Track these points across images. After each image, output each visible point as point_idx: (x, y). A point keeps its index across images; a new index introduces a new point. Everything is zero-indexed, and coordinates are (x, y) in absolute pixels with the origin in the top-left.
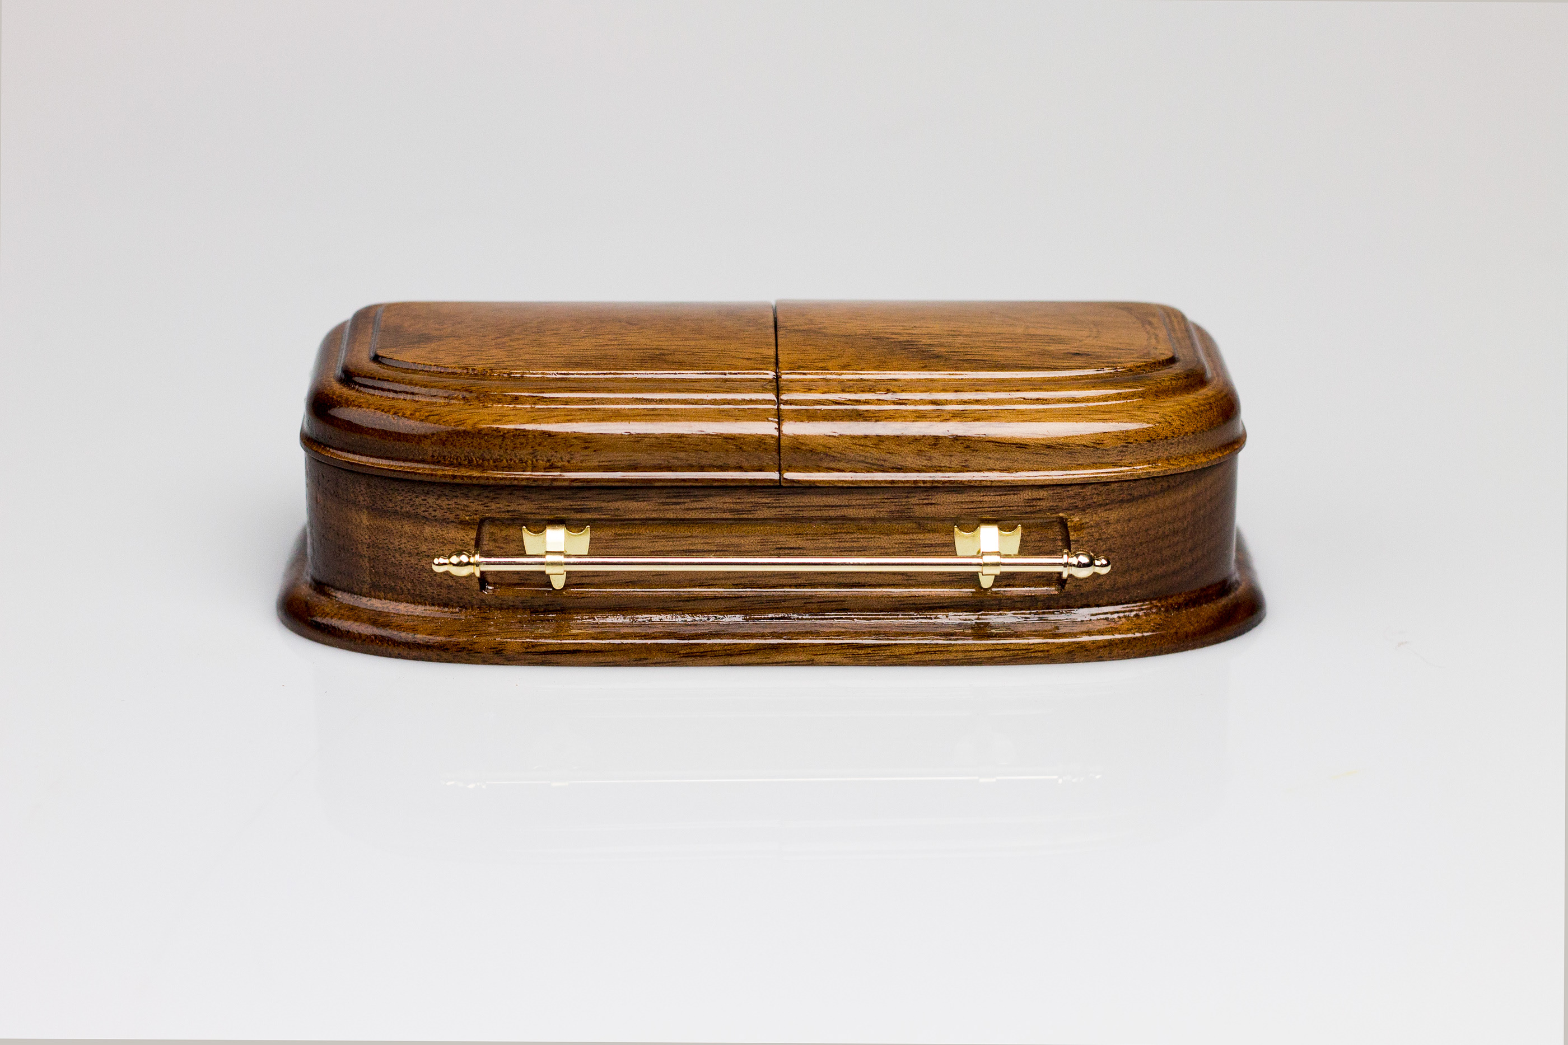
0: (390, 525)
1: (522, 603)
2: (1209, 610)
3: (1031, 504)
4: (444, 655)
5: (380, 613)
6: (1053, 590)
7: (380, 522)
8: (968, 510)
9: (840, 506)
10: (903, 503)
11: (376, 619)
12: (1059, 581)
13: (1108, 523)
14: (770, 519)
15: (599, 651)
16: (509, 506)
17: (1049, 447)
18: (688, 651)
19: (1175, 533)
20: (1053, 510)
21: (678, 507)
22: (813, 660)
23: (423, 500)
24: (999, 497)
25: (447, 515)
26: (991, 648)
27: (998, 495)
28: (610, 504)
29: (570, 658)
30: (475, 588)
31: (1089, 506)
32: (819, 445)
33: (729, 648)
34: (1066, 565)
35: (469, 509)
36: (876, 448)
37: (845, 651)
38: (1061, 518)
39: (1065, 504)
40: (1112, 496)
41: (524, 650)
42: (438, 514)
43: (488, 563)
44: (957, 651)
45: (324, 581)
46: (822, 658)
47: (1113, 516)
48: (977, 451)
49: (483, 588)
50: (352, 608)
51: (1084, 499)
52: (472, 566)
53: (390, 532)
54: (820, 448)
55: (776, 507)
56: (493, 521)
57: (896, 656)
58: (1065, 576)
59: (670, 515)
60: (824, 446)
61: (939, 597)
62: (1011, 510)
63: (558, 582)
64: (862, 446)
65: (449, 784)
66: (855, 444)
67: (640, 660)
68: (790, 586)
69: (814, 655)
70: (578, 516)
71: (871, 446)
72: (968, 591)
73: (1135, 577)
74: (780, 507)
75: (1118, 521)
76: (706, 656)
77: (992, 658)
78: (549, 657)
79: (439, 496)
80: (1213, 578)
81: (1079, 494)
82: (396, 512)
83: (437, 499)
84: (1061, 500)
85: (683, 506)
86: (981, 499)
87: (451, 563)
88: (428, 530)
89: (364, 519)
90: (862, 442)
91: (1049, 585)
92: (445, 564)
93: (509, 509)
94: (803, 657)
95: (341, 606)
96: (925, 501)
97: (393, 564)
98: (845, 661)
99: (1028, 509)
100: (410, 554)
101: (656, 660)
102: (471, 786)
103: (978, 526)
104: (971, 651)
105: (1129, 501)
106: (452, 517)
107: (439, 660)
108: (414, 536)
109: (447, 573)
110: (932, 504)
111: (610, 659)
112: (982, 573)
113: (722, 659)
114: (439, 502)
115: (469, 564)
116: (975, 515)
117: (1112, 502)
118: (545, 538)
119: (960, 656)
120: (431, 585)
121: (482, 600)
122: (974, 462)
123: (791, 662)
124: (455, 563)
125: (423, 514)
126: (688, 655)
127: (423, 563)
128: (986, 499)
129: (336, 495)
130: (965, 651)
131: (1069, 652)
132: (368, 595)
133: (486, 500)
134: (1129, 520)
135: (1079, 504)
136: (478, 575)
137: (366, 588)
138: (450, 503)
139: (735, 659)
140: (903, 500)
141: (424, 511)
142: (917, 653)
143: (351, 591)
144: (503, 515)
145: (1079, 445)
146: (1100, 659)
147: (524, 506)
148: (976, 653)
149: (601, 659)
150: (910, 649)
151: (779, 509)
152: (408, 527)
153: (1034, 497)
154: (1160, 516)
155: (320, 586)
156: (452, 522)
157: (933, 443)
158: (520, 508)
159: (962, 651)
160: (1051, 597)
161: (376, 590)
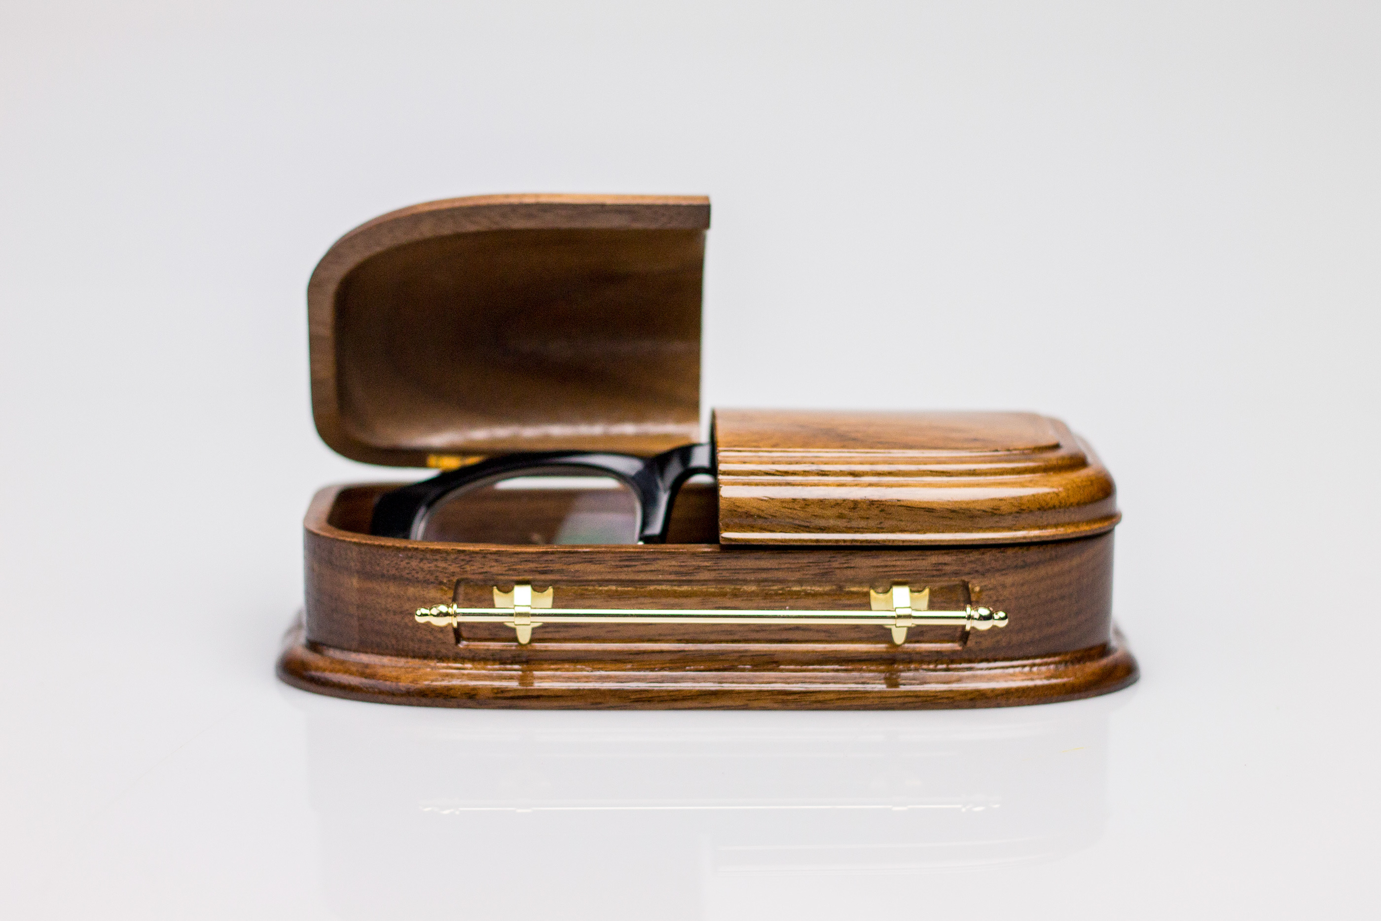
0: (378, 587)
1: (493, 655)
2: (1093, 667)
3: (938, 568)
4: (424, 700)
5: (367, 666)
6: (956, 646)
7: (369, 585)
8: (883, 574)
9: (771, 569)
10: (826, 567)
11: (364, 671)
12: (963, 635)
13: (1004, 586)
14: (710, 581)
15: (558, 697)
16: (482, 568)
17: (953, 511)
18: (638, 696)
19: (1062, 598)
20: (956, 573)
21: (630, 569)
22: (747, 705)
23: (407, 563)
24: (909, 562)
25: (428, 576)
26: (902, 694)
27: (908, 560)
28: (571, 566)
29: (535, 703)
30: (451, 642)
31: (988, 571)
32: (754, 508)
33: (674, 693)
34: (970, 617)
35: (447, 571)
36: (803, 511)
37: (775, 697)
38: (964, 581)
39: (967, 569)
40: (1008, 562)
41: (495, 695)
42: (420, 576)
43: (464, 614)
44: (873, 698)
45: (319, 640)
46: (755, 704)
47: (1009, 580)
48: (890, 514)
49: (458, 641)
50: (342, 662)
51: (983, 564)
52: (450, 617)
53: (378, 594)
54: (754, 511)
55: (715, 570)
56: (467, 581)
57: (819, 702)
58: (968, 628)
59: (623, 577)
60: (759, 509)
61: (857, 652)
62: (920, 574)
63: (524, 637)
64: (791, 509)
65: (427, 809)
66: (785, 507)
67: (597, 703)
68: (727, 642)
69: (748, 700)
70: (543, 577)
71: (799, 509)
72: (881, 647)
73: (1028, 636)
74: (719, 569)
75: (1013, 585)
76: (653, 701)
77: (904, 703)
78: (517, 702)
79: (421, 560)
80: (1096, 641)
81: (979, 560)
82: (383, 576)
83: (420, 562)
84: (964, 565)
85: (633, 569)
86: (894, 563)
87: (431, 615)
88: (411, 591)
89: (355, 582)
90: (791, 505)
91: (953, 641)
92: (426, 615)
93: (482, 570)
94: (738, 703)
95: (333, 661)
96: (846, 565)
97: (380, 622)
98: (776, 706)
99: (935, 573)
100: (395, 613)
101: (610, 704)
102: (446, 812)
103: (891, 587)
104: (886, 697)
105: (1023, 567)
106: (432, 579)
107: (419, 705)
108: (399, 597)
109: (428, 624)
110: (851, 568)
111: (569, 703)
112: (895, 625)
113: (667, 705)
114: (421, 565)
115: (447, 614)
116: (889, 577)
117: (1008, 568)
118: (513, 597)
119: (876, 701)
120: (412, 640)
121: (457, 653)
122: (887, 524)
123: (728, 706)
124: (435, 614)
125: (407, 576)
126: (637, 701)
127: (407, 620)
128: (898, 563)
129: (331, 563)
130: (881, 698)
131: (972, 699)
132: (357, 651)
133: (463, 563)
134: (1022, 585)
135: (979, 568)
136: (455, 625)
137: (355, 644)
138: (431, 565)
139: (678, 704)
140: (826, 564)
141: (408, 574)
142: (838, 699)
143: (342, 649)
144: (477, 577)
145: (979, 510)
146: (998, 706)
147: (496, 568)
148: (890, 699)
149: (563, 703)
150: (832, 696)
151: (718, 572)
152: (393, 589)
153: (940, 562)
154: (1049, 582)
155: (314, 646)
156: (432, 583)
157: (852, 506)
158: (492, 570)
159: (878, 697)
160: (954, 652)
161: (364, 647)
